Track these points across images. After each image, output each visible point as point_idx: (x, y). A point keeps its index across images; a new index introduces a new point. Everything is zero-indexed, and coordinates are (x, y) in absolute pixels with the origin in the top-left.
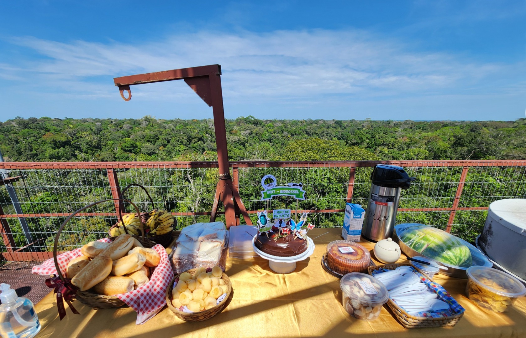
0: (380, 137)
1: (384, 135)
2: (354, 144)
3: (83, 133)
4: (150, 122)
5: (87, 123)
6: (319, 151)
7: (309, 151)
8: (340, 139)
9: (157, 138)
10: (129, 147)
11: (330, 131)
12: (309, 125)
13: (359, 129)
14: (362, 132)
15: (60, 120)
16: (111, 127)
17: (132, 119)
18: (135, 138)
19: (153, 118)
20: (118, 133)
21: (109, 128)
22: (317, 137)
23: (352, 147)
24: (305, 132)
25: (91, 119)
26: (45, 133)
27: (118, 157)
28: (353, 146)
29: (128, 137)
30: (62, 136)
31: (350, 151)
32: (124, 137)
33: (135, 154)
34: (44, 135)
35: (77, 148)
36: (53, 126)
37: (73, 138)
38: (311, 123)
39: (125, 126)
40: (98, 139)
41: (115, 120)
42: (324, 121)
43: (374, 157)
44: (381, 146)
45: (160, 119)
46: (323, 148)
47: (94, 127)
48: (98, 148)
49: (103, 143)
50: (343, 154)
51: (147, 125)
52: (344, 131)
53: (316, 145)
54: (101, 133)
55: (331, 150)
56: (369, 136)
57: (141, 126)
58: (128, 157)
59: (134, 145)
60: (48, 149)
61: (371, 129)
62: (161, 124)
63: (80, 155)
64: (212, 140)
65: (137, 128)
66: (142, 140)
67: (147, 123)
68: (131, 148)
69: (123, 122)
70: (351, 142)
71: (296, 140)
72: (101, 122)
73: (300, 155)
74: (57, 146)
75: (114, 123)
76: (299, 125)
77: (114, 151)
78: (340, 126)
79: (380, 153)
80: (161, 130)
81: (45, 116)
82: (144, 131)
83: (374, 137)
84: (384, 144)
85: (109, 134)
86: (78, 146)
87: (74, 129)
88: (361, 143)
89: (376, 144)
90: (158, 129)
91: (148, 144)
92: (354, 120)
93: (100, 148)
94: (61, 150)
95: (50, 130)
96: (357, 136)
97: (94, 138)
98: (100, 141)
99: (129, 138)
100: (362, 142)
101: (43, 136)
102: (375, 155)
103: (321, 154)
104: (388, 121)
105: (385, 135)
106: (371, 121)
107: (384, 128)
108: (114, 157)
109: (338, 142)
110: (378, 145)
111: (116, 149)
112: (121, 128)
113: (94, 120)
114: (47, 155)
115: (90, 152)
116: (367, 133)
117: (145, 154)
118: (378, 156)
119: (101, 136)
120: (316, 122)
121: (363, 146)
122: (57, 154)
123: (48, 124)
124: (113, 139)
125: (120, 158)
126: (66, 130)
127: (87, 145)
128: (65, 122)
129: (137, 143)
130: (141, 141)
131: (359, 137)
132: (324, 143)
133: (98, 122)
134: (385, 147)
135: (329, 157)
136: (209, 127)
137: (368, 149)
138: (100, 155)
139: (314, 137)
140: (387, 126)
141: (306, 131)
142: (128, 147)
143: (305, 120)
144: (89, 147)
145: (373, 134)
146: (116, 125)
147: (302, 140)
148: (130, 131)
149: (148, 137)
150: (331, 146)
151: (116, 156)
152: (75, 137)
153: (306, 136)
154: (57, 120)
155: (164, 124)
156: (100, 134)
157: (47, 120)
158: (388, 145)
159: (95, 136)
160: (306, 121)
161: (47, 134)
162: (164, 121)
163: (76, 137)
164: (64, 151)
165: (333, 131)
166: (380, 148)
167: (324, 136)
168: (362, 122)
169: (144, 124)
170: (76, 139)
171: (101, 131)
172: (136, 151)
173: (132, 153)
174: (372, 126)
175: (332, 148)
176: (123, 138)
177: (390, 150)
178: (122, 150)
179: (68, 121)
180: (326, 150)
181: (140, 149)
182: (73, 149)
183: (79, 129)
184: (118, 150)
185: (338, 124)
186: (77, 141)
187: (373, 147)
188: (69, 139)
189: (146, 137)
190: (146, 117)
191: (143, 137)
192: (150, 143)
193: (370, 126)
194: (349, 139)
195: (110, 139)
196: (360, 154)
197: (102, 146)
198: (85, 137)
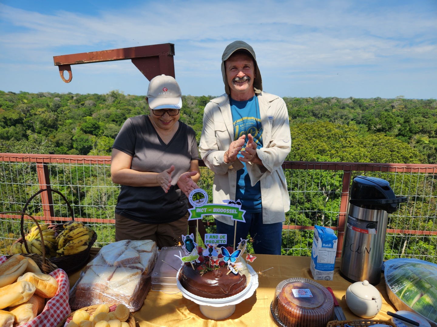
0: (417, 121)
1: (422, 118)
2: (379, 130)
3: (39, 110)
4: (117, 98)
5: (44, 98)
6: (329, 138)
7: (316, 138)
8: (360, 123)
9: (124, 117)
10: (90, 128)
11: (345, 112)
12: (316, 104)
13: (386, 110)
14: (391, 114)
15: (15, 94)
16: (71, 104)
17: (96, 95)
18: (98, 116)
19: (120, 93)
20: (79, 110)
21: (68, 104)
22: (328, 120)
23: (376, 134)
24: (311, 114)
25: (49, 93)
27: (76, 139)
28: (378, 133)
29: (90, 116)
30: (14, 113)
31: (372, 140)
32: (85, 115)
33: (96, 136)
35: (30, 127)
36: (6, 101)
37: (26, 115)
38: (320, 102)
39: (87, 102)
40: (55, 117)
41: (77, 95)
42: (337, 99)
43: (408, 149)
44: (418, 133)
45: (129, 95)
46: (335, 135)
47: (52, 103)
48: (54, 128)
49: (60, 123)
50: (362, 143)
51: (114, 102)
52: (365, 112)
53: (325, 131)
54: (59, 110)
55: (346, 138)
56: (402, 120)
57: (106, 103)
58: (87, 140)
59: (96, 125)
61: (405, 110)
62: (130, 100)
63: (32, 136)
64: (190, 122)
65: (102, 105)
66: (106, 119)
67: (113, 99)
68: (92, 129)
69: (86, 97)
70: (375, 127)
71: (298, 123)
72: (60, 96)
73: (303, 143)
74: (7, 125)
75: (75, 98)
76: (304, 104)
77: (71, 133)
78: (360, 106)
79: (417, 142)
80: (130, 107)
82: (109, 109)
83: (408, 122)
84: (423, 131)
85: (68, 111)
86: (31, 125)
87: (28, 105)
88: (390, 128)
89: (411, 131)
90: (126, 107)
91: (112, 125)
92: (380, 99)
93: (56, 127)
94: (11, 129)
95: (2, 106)
96: (383, 121)
97: (49, 116)
98: (56, 120)
99: (91, 117)
100: (391, 127)
102: (409, 145)
103: (332, 142)
104: (428, 100)
105: (425, 119)
106: (404, 100)
107: (422, 110)
108: (71, 139)
109: (356, 127)
110: (414, 131)
111: (75, 129)
112: (83, 105)
113: (52, 95)
115: (44, 132)
116: (398, 116)
117: (107, 136)
118: (414, 147)
119: (59, 114)
120: (328, 100)
121: (392, 133)
122: (7, 134)
123: (1, 99)
124: (72, 118)
125: (79, 140)
126: (20, 106)
127: (41, 123)
128: (20, 96)
129: (100, 123)
130: (104, 120)
131: (386, 120)
132: (337, 128)
133: (56, 97)
134: (425, 135)
135: (343, 148)
136: (188, 106)
137: (400, 137)
138: (55, 137)
139: (323, 119)
140: (428, 107)
141: (312, 112)
142: (88, 128)
143: (312, 97)
144: (43, 126)
145: (407, 118)
146: (77, 101)
147: (307, 124)
148: (93, 108)
149: (113, 116)
150: (346, 132)
151: (74, 138)
152: (28, 114)
153: (313, 118)
154: (11, 94)
155: (134, 101)
156: (58, 111)
158: (429, 132)
159: (52, 114)
160: (313, 100)
162: (134, 98)
163: (30, 114)
164: (14, 130)
165: (350, 112)
166: (417, 137)
167: (337, 119)
168: (392, 101)
169: (110, 101)
170: (29, 117)
171: (59, 107)
172: (98, 133)
173: (92, 135)
174: (406, 107)
175: (347, 135)
176: (83, 117)
177: (431, 139)
178: (81, 132)
179: (22, 95)
180: (340, 138)
181: (103, 130)
182: (25, 128)
183: (34, 105)
184: (77, 131)
185: (357, 103)
186: (30, 118)
187: (407, 135)
188: (21, 116)
189: (111, 116)
190: (113, 93)
191: (108, 116)
192: (116, 124)
193: (403, 106)
194: (372, 123)
195: (69, 118)
196: (387, 144)
197: (59, 126)
198: (40, 114)
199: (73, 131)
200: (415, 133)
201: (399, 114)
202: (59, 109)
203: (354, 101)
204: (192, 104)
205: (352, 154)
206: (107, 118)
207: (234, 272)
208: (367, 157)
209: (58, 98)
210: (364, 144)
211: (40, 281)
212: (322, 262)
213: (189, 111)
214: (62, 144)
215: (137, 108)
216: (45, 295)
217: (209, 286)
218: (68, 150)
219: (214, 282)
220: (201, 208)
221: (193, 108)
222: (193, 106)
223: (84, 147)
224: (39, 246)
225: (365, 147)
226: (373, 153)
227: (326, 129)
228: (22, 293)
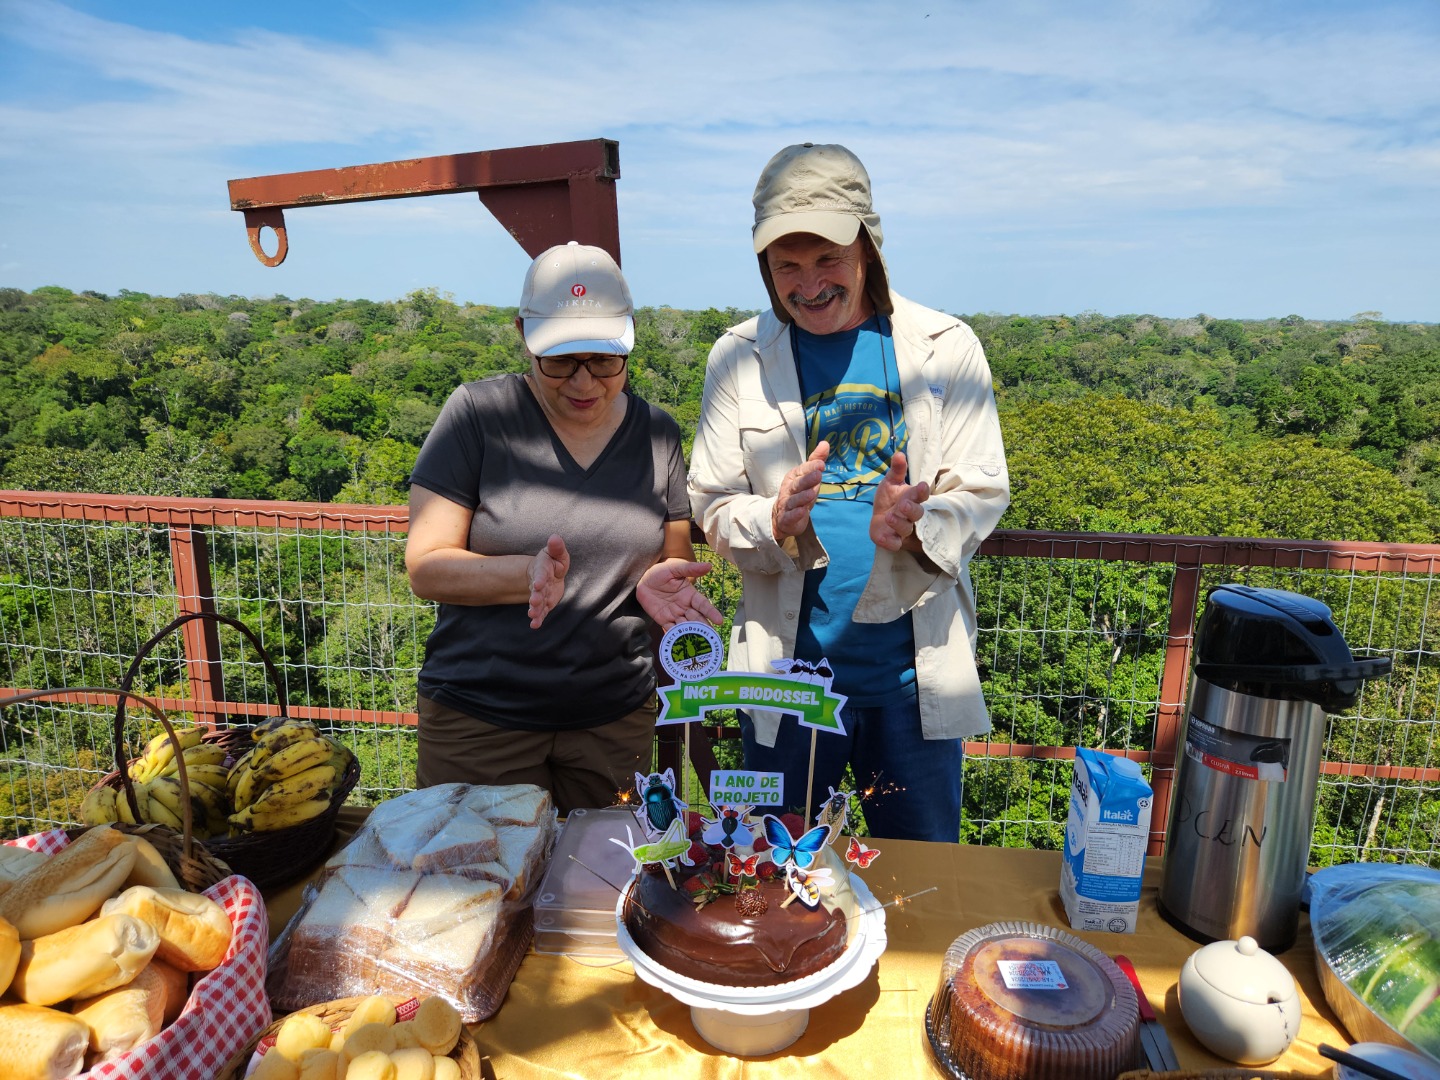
0: (1423, 397)
2: (1294, 427)
3: (180, 352)
4: (430, 314)
5: (197, 312)
6: (1125, 450)
7: (1081, 451)
8: (1229, 403)
9: (454, 377)
10: (343, 411)
11: (1182, 364)
12: (1085, 338)
13: (1320, 361)
14: (1337, 374)
15: (103, 298)
16: (284, 332)
17: (365, 303)
18: (371, 374)
19: (442, 297)
20: (307, 354)
21: (275, 333)
22: (1124, 390)
23: (1285, 440)
24: (1067, 370)
25: (214, 298)
26: (44, 347)
27: (299, 448)
28: (1292, 437)
29: (344, 372)
30: (100, 360)
31: (1272, 459)
32: (329, 370)
33: (364, 436)
34: (41, 352)
35: (153, 406)
36: (77, 320)
37: (140, 367)
38: (1095, 331)
39: (335, 328)
40: (233, 373)
41: (303, 303)
42: (1156, 323)
43: (1391, 491)
44: (1427, 436)
45: (472, 306)
46: (1145, 440)
47: (221, 330)
48: (227, 412)
49: (247, 393)
50: (1237, 469)
51: (421, 326)
52: (1249, 365)
53: (1112, 428)
54: (244, 352)
55: (1182, 451)
56: (1373, 394)
57: (396, 330)
58: (334, 450)
59: (364, 403)
60: (47, 405)
61: (1382, 359)
62: (472, 322)
63: (160, 436)
64: (667, 394)
65: (382, 338)
66: (396, 384)
67: (419, 319)
68: (351, 416)
69: (331, 311)
70: (1280, 415)
71: (1024, 401)
72: (249, 307)
73: (1038, 468)
74: (78, 399)
75: (296, 314)
76: (1043, 338)
77: (283, 426)
78: (1232, 347)
79: (1425, 469)
80: (472, 346)
81: (51, 285)
82: (405, 350)
83: (1394, 399)
85: (273, 356)
86: (155, 399)
87: (146, 335)
88: (1332, 421)
89: (1402, 430)
90: (461, 344)
91: (415, 403)
92: (1301, 321)
93: (235, 409)
94: (92, 413)
95: (63, 336)
96: (1310, 394)
97: (215, 372)
98: (236, 384)
99: (345, 376)
100: (1336, 418)
101: (35, 359)
102: (1397, 478)
103: (1136, 465)
106: (1380, 327)
108: (283, 447)
109: (1217, 415)
110: (1414, 432)
111: (294, 414)
112: (321, 335)
113: (223, 302)
114: (41, 430)
115: (195, 423)
116: (1360, 379)
117: (399, 439)
118: (1414, 484)
119: (245, 364)
120: (1123, 326)
121: (1338, 438)
122: (77, 427)
123: (58, 315)
124: (286, 378)
125: (306, 450)
126: (119, 338)
127: (187, 394)
128: (120, 306)
129: (376, 395)
130: (390, 387)
131: (1318, 394)
132: (1152, 419)
133: (237, 309)
135: (1172, 484)
136: (661, 342)
137: (1366, 450)
138: (230, 439)
139: (1106, 389)
141: (1071, 364)
142: (337, 410)
143: (1071, 315)
144: (193, 404)
145: (1389, 385)
146: (303, 322)
147: (1052, 403)
148: (353, 348)
149: (419, 372)
150: (1183, 431)
151: (291, 444)
152: (146, 365)
153: (1073, 385)
154: (90, 298)
155: (485, 326)
156: (241, 355)
157: (56, 297)
159: (222, 363)
160: (1074, 323)
161: (49, 351)
162: (486, 313)
163: (151, 366)
164: (102, 415)
165: (1198, 367)
166: (1422, 450)
167: (1153, 388)
168: (1340, 329)
169: (411, 320)
170: (149, 374)
171: (243, 344)
172: (368, 427)
173: (351, 433)
174: (1386, 349)
175: (1185, 442)
176: (322, 375)
178: (316, 422)
179: (129, 303)
180: (1161, 452)
181: (385, 419)
182: (135, 412)
183: (166, 336)
184: (300, 421)
185: (1224, 335)
186: (152, 379)
187: (1391, 444)
188: (124, 371)
189: (413, 373)
190: (420, 297)
191: (401, 373)
192: (426, 398)
193: (1378, 348)
194: (1271, 403)
195: (275, 378)
196: (1321, 471)
197: (243, 403)
198: (185, 366)
199: (290, 421)
200: (1419, 438)
201: (1362, 373)
202: (243, 350)
203: (1210, 329)
204: (675, 334)
205: (1202, 506)
206: (398, 378)
207: (805, 899)
208: (1252, 515)
209: (243, 315)
210: (1244, 471)
211: (173, 915)
212: (1102, 870)
213: (664, 358)
214: (253, 463)
215: (495, 347)
216: (190, 963)
217: (721, 944)
218: (272, 483)
219: (739, 932)
220: (700, 684)
221: (677, 350)
222: (676, 341)
223: (324, 472)
224: (173, 800)
225: (1246, 481)
226: (1273, 502)
227: (1115, 423)
228: (116, 954)
